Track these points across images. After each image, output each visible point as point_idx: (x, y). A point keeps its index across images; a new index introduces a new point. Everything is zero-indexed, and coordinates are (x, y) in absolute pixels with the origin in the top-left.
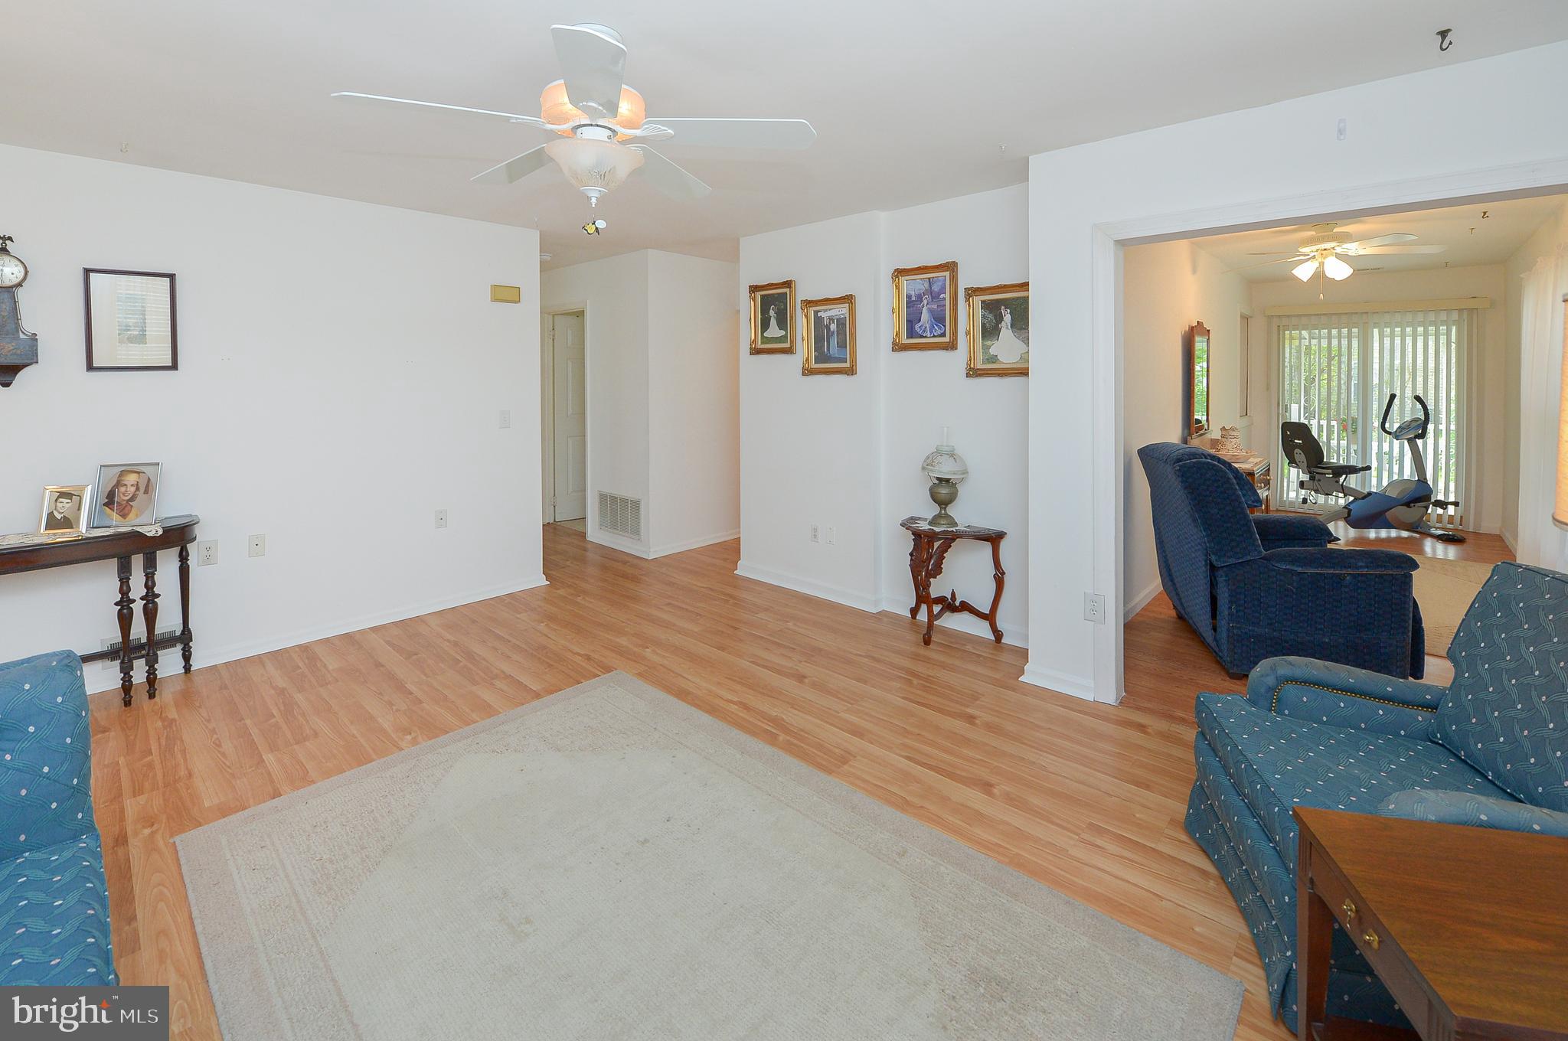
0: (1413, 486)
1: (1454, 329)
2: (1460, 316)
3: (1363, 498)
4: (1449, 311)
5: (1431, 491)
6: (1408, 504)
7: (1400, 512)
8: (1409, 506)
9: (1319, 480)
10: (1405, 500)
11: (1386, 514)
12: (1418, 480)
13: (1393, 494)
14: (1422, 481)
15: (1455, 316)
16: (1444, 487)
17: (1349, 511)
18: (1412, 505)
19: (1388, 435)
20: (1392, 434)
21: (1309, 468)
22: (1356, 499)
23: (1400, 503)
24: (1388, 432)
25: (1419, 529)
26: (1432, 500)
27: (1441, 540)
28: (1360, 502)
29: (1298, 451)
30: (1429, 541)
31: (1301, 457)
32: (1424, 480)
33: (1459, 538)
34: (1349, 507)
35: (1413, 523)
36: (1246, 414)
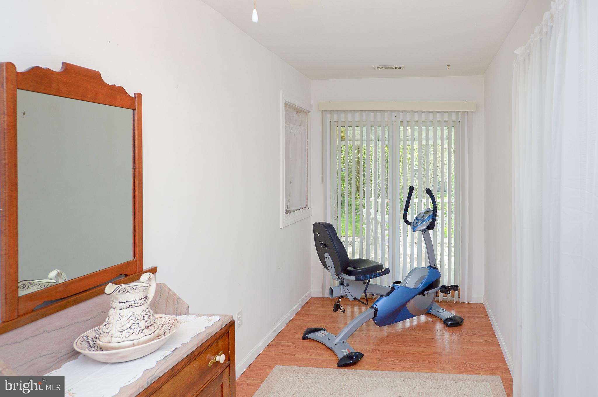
0: (426, 273)
2: (457, 117)
3: (388, 294)
4: (450, 113)
5: (439, 276)
6: (422, 293)
7: (418, 300)
8: (424, 295)
9: (347, 285)
10: (421, 286)
11: (407, 305)
12: (430, 266)
13: (411, 284)
14: (433, 268)
15: (453, 117)
16: (448, 273)
17: (376, 310)
18: (426, 293)
19: (409, 227)
20: (412, 225)
21: (337, 273)
22: (382, 296)
23: (416, 293)
24: (409, 223)
25: (433, 312)
26: (440, 286)
27: (448, 326)
28: (385, 298)
29: (327, 255)
30: (439, 326)
31: (330, 262)
32: (435, 265)
33: (459, 320)
34: (375, 306)
35: (427, 309)
36: (305, 206)
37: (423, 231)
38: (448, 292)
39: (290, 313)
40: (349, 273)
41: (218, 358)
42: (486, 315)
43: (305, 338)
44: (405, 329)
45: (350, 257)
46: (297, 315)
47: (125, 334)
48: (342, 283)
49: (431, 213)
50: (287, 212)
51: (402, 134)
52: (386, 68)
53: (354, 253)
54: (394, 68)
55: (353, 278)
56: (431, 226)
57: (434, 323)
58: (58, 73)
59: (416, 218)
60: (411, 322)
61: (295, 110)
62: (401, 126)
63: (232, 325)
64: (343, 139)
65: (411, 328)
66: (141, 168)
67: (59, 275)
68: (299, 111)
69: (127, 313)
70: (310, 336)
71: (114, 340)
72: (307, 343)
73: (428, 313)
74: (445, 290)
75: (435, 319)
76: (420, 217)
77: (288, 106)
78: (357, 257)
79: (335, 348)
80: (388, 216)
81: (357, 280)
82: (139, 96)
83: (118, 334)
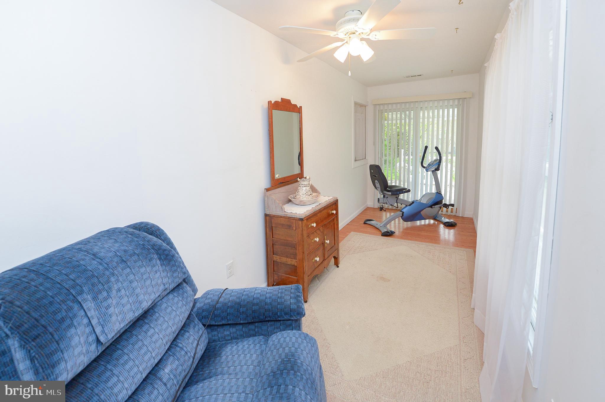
0: (434, 196)
1: (456, 109)
2: (458, 102)
3: (410, 205)
4: (454, 100)
5: (443, 198)
6: (431, 206)
7: (428, 211)
8: (432, 208)
9: (387, 198)
10: (430, 203)
11: (421, 212)
12: (437, 192)
13: (424, 201)
14: (439, 193)
15: (456, 102)
16: (449, 197)
17: (403, 213)
18: (433, 207)
19: (424, 169)
20: (426, 168)
21: (382, 191)
22: (406, 206)
23: (428, 206)
24: (424, 167)
25: (437, 219)
26: (443, 204)
27: (446, 226)
28: (408, 207)
29: (376, 181)
30: (442, 226)
31: (378, 185)
32: (440, 192)
33: (454, 224)
34: (403, 211)
35: (434, 216)
36: (364, 158)
37: (433, 171)
38: (448, 207)
39: (357, 212)
40: (388, 191)
41: (333, 212)
42: (473, 223)
43: (365, 223)
44: (421, 225)
45: (389, 184)
46: (361, 214)
47: (304, 196)
48: (384, 197)
49: (438, 161)
50: (355, 160)
51: (421, 115)
52: (411, 76)
53: (392, 183)
54: (417, 76)
55: (390, 193)
56: (437, 169)
57: (438, 225)
58: (281, 102)
59: (429, 164)
60: (425, 222)
61: (359, 105)
62: (421, 110)
63: (337, 200)
64: (386, 120)
65: (425, 225)
66: (302, 136)
67: (279, 176)
68: (361, 106)
69: (304, 188)
70: (368, 222)
71: (301, 197)
72: (366, 225)
73: (435, 219)
74: (446, 206)
75: (439, 222)
76: (430, 164)
77: (356, 104)
78: (393, 184)
79: (380, 229)
80: (412, 167)
81: (392, 195)
82: (301, 107)
83: (302, 196)
